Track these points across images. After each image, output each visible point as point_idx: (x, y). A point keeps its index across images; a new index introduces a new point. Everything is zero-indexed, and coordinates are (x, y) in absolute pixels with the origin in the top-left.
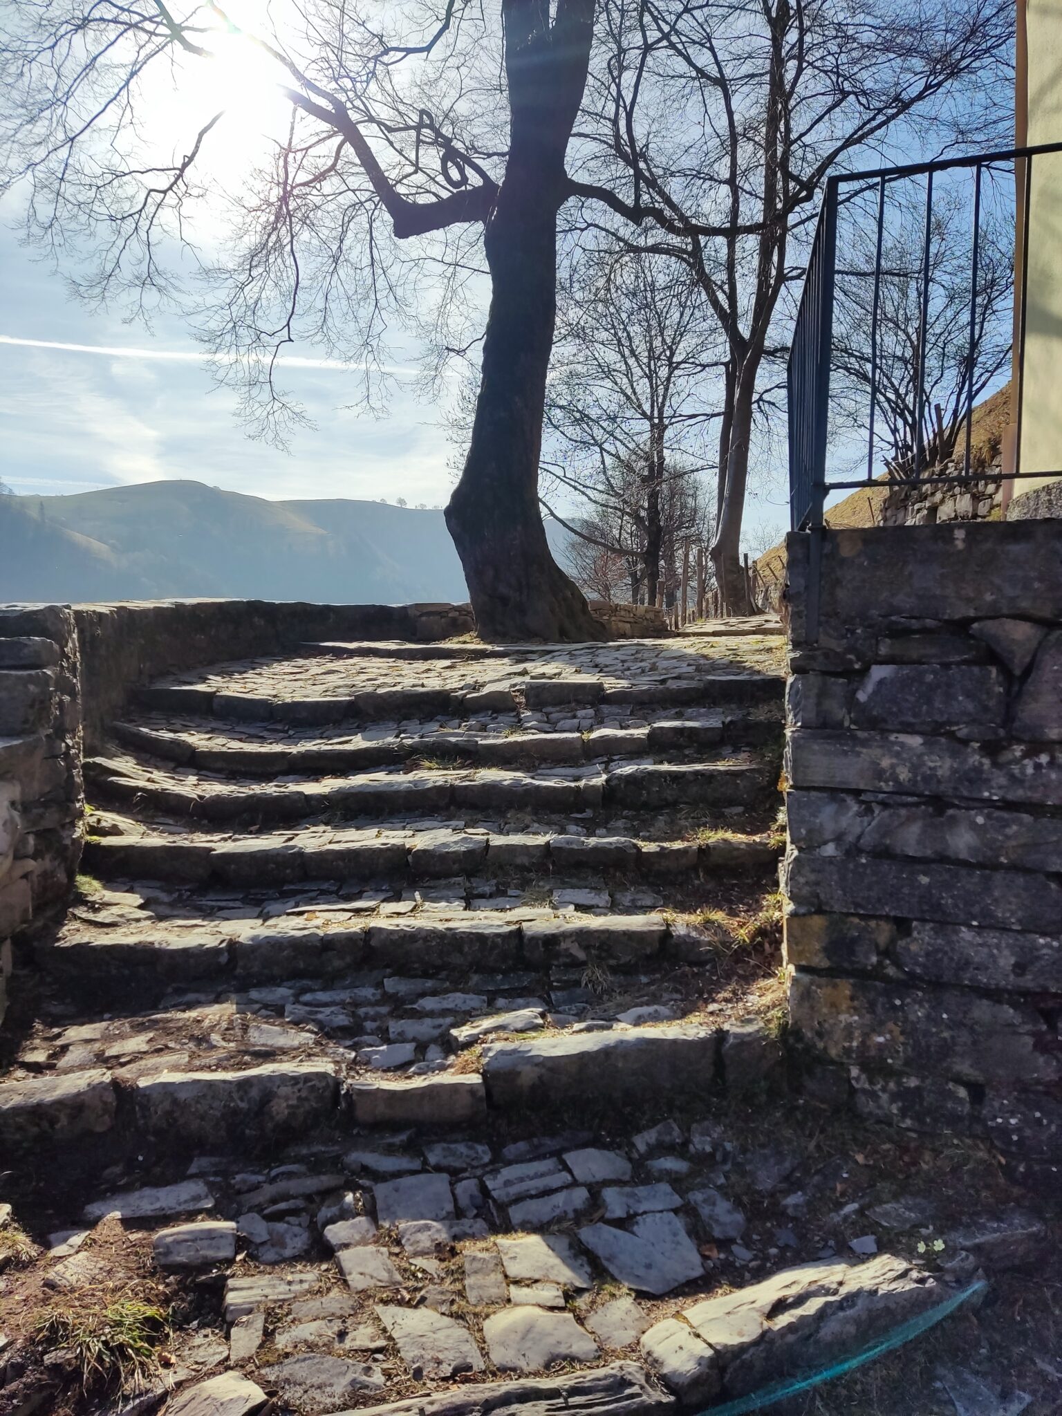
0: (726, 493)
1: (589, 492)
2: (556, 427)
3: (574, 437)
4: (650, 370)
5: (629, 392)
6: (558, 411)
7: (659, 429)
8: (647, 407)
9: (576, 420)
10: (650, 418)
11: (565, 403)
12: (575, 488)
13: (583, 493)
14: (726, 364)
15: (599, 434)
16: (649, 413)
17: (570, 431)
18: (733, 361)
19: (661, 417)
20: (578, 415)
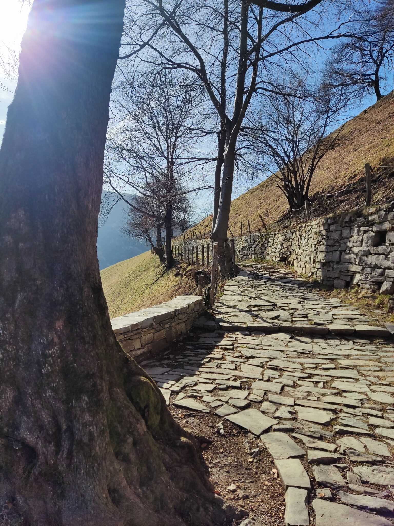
0: (220, 203)
1: (139, 189)
2: (125, 159)
3: (133, 164)
4: (167, 137)
5: (158, 146)
6: (126, 152)
7: (171, 164)
8: (165, 153)
9: (134, 156)
10: (167, 158)
11: (129, 149)
12: (134, 187)
13: (137, 189)
14: (218, 133)
15: (144, 163)
16: (166, 156)
17: (131, 161)
18: (223, 131)
19: (172, 158)
20: (135, 155)
